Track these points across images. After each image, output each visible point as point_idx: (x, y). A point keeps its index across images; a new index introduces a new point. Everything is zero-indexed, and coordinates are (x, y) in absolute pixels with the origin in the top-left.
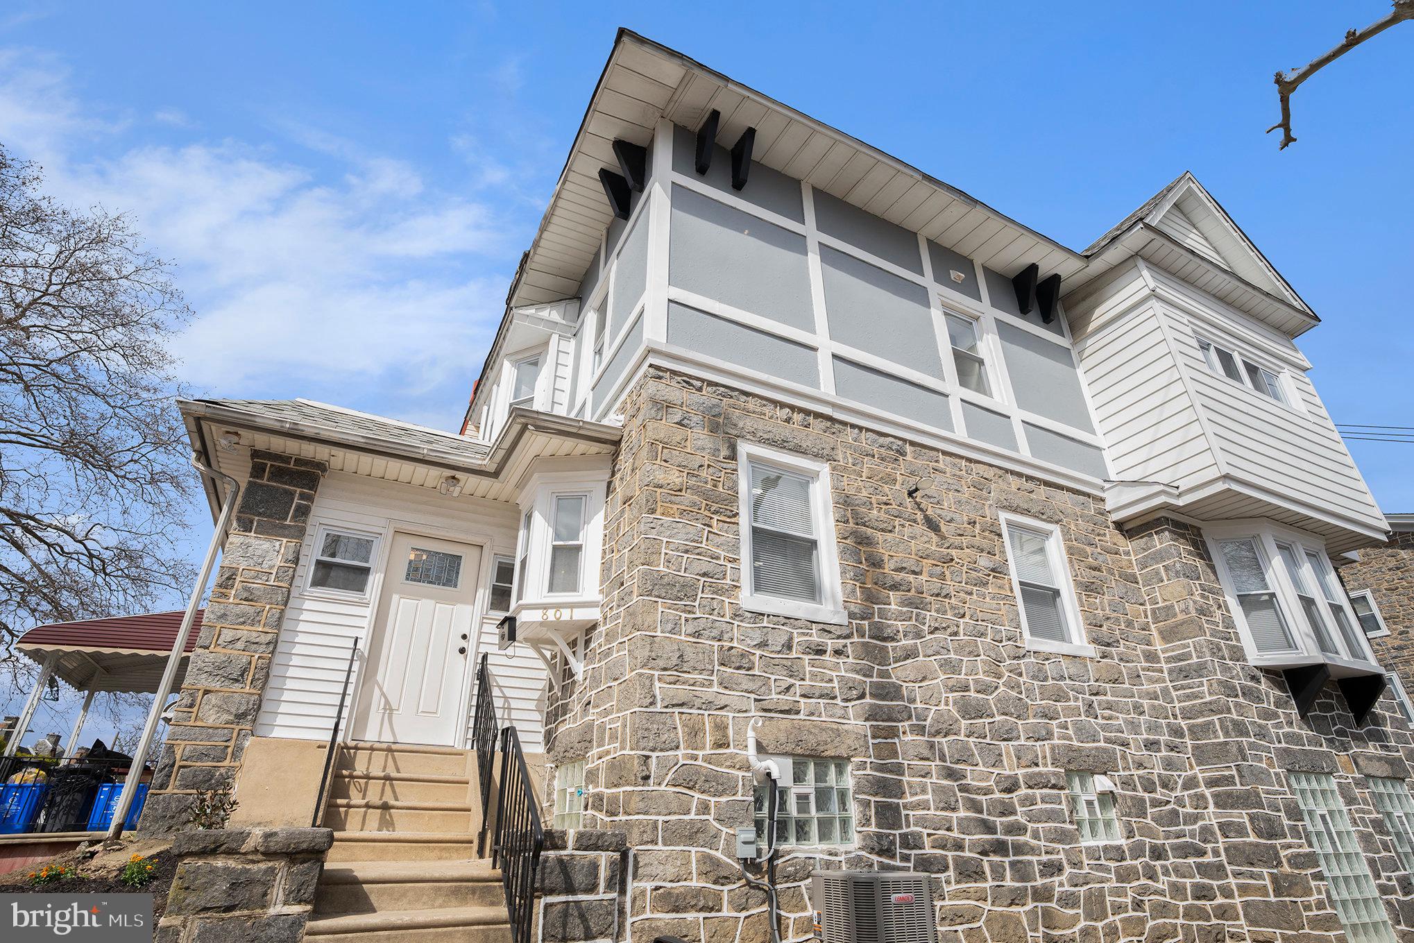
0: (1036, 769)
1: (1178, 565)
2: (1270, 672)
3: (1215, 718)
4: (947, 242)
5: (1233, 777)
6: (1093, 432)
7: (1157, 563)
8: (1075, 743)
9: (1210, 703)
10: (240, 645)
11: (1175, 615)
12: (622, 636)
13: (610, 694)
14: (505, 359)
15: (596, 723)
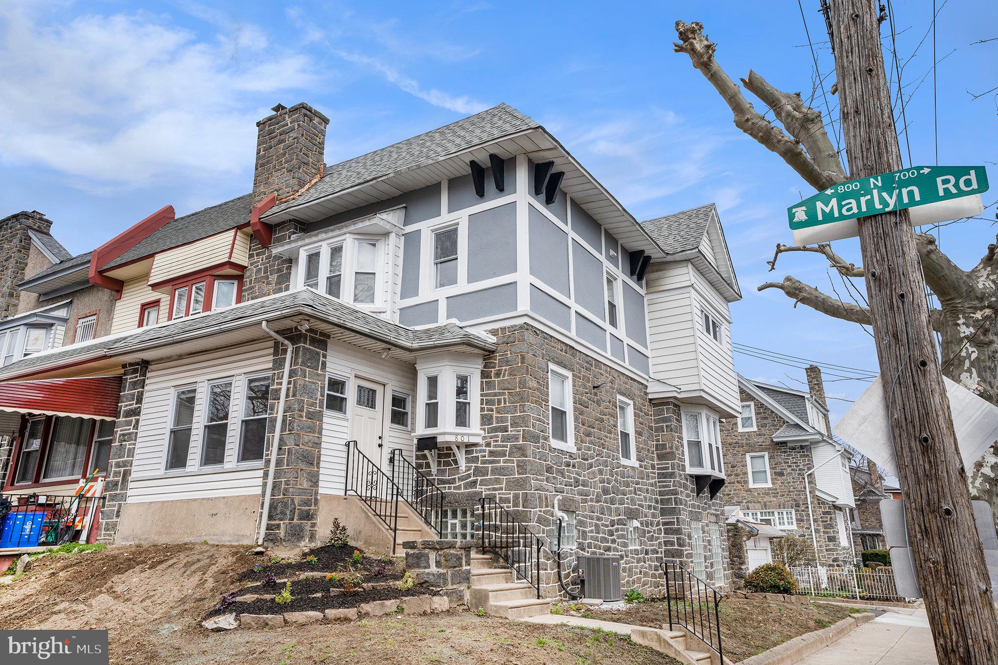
0: (620, 517)
1: (672, 426)
2: (691, 476)
3: (673, 497)
4: (611, 232)
5: (674, 522)
6: (647, 348)
7: (663, 423)
8: (630, 506)
9: (672, 490)
10: (310, 444)
11: (666, 449)
12: (509, 456)
13: (498, 481)
14: (348, 235)
15: (484, 493)
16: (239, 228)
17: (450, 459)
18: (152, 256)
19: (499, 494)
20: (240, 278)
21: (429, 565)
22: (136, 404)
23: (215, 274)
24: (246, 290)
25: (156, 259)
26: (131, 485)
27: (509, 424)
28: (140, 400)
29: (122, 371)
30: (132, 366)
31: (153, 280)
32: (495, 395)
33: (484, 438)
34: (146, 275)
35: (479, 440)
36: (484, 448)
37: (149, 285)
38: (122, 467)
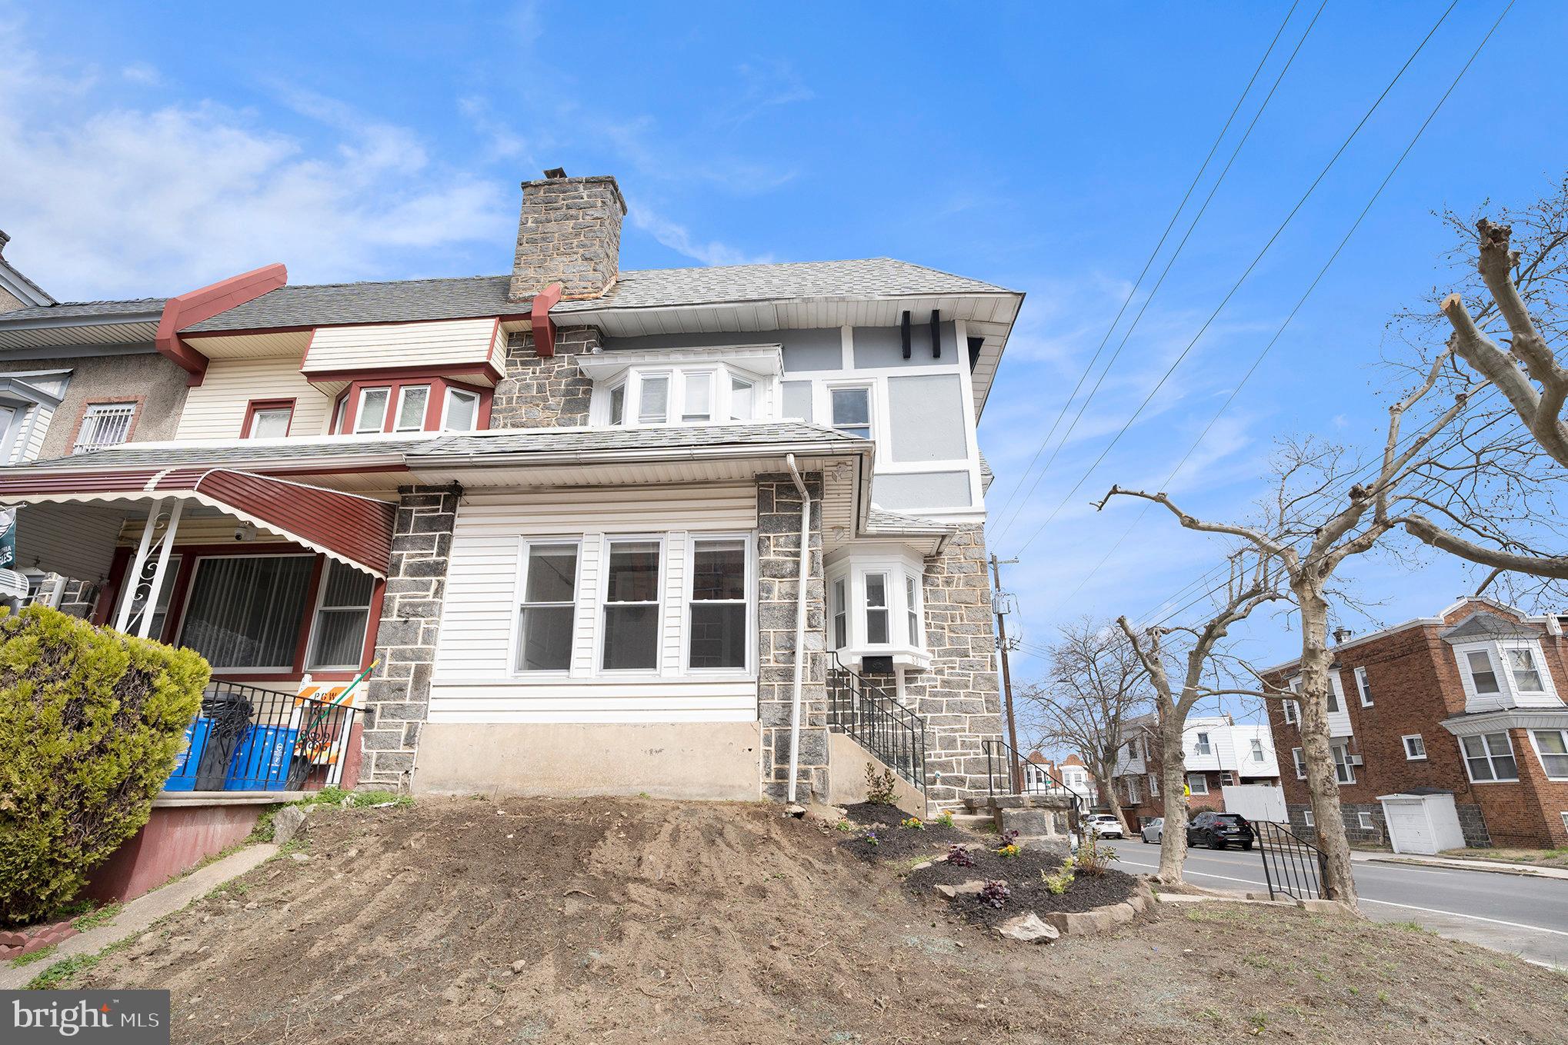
12: (974, 688)
13: (958, 719)
14: (722, 365)
15: (937, 735)
16: (503, 318)
17: (880, 688)
18: (311, 328)
19: (960, 736)
20: (487, 393)
21: (1045, 831)
22: (438, 555)
23: (451, 377)
24: (500, 412)
25: (316, 334)
26: (434, 692)
27: (970, 647)
28: (444, 550)
29: (398, 497)
30: (425, 491)
31: (311, 366)
32: (946, 608)
33: (933, 662)
34: (299, 357)
35: (924, 664)
36: (934, 676)
37: (305, 373)
38: (412, 660)
